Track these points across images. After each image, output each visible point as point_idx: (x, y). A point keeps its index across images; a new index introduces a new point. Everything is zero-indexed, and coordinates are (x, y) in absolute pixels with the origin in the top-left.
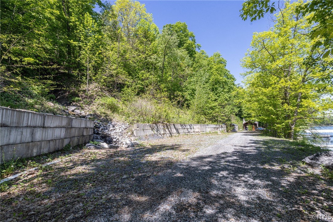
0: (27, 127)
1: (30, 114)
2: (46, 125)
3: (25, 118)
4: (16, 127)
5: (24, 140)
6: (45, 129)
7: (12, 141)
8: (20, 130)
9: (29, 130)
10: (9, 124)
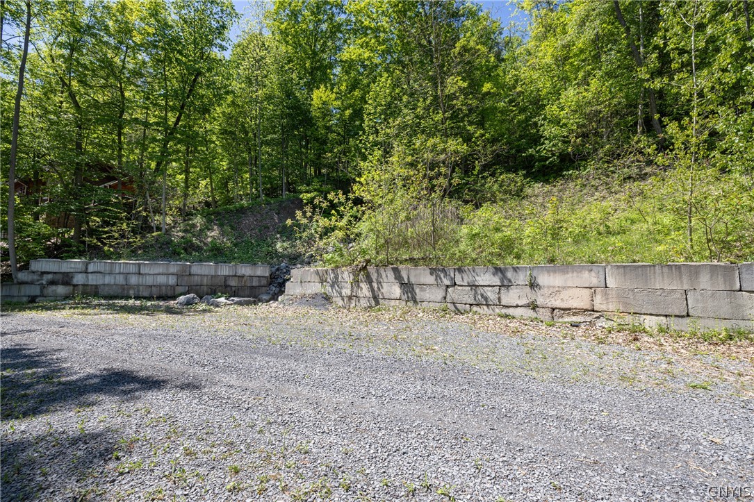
0: (120, 273)
1: (122, 265)
2: (142, 272)
3: (117, 267)
4: (109, 274)
5: (117, 282)
6: (141, 276)
7: (106, 283)
8: (113, 276)
9: (122, 276)
10: (103, 271)
